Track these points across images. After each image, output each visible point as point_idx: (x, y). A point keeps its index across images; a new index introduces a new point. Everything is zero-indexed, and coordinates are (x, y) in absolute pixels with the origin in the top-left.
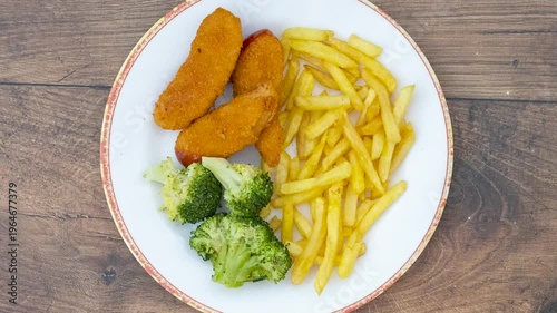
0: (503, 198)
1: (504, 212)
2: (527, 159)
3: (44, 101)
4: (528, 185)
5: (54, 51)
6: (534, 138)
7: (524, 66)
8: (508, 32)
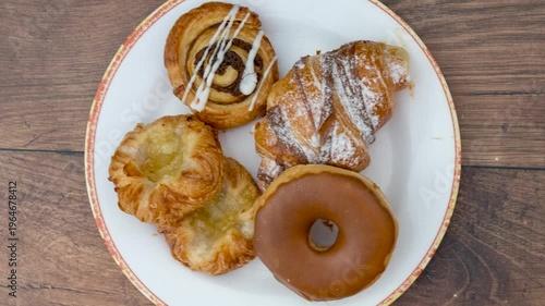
0: (492, 274)
1: (494, 290)
2: (519, 231)
3: (10, 166)
4: (520, 260)
5: (21, 115)
6: (526, 209)
7: (514, 130)
8: (496, 93)
